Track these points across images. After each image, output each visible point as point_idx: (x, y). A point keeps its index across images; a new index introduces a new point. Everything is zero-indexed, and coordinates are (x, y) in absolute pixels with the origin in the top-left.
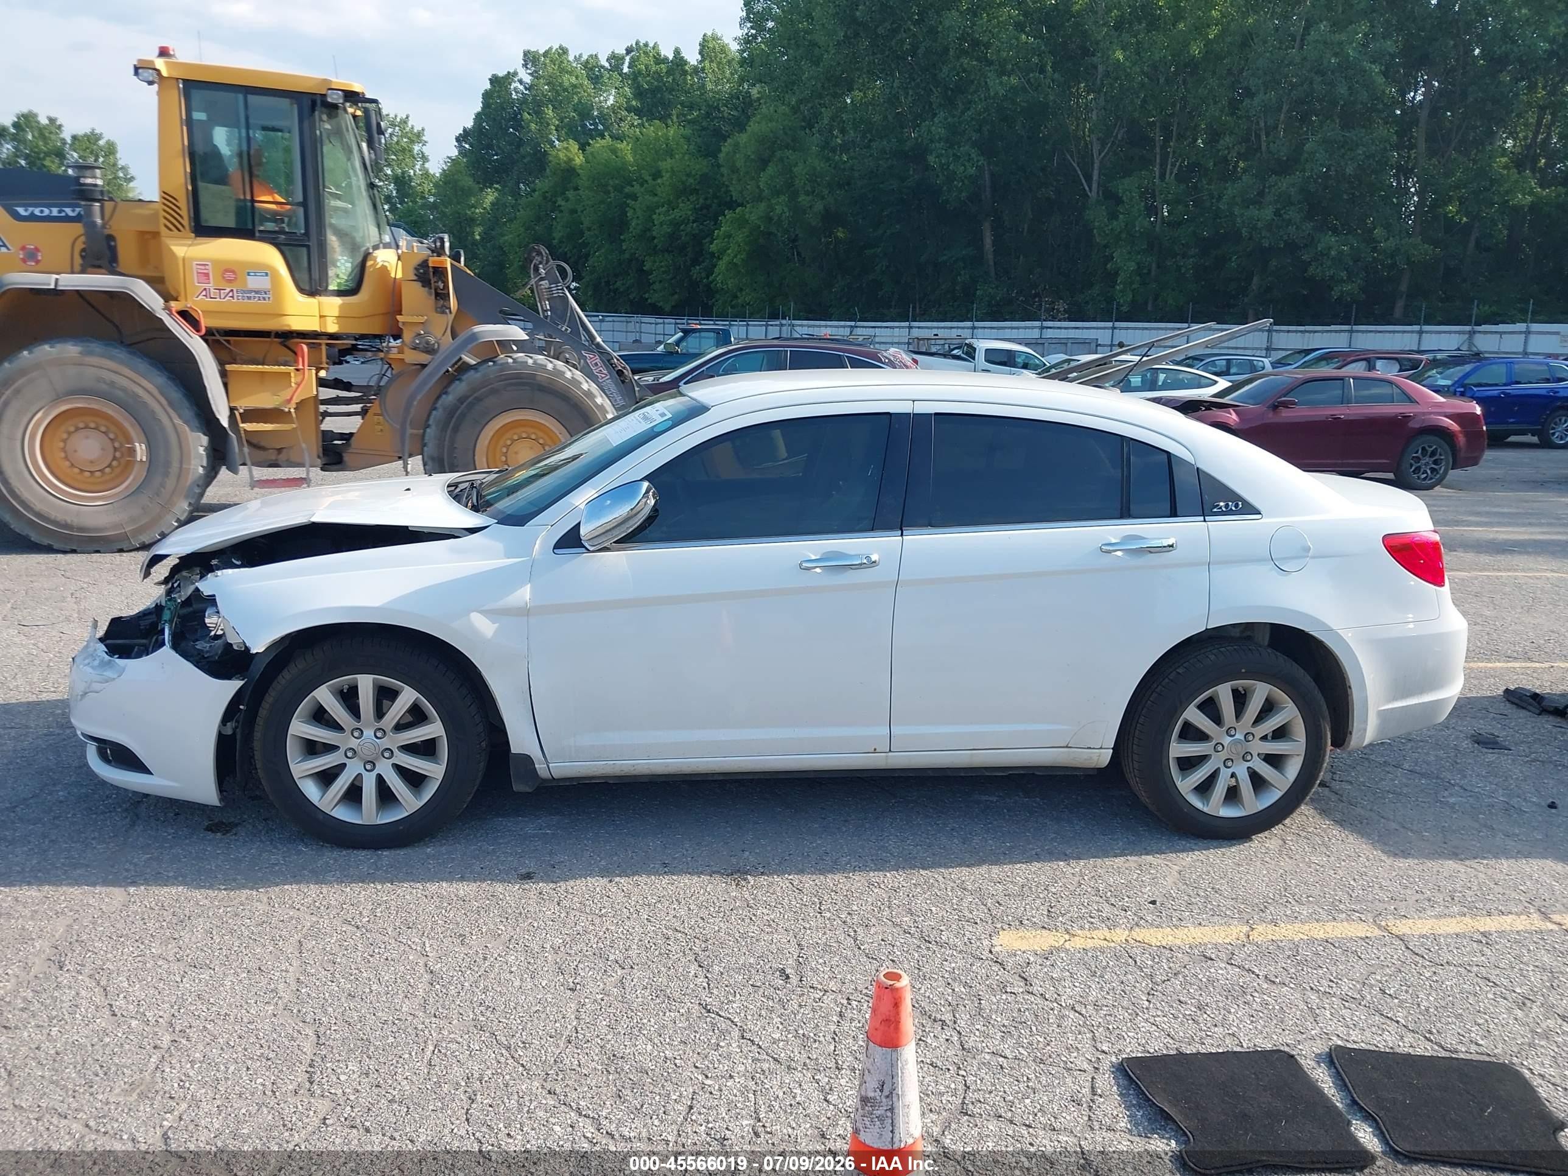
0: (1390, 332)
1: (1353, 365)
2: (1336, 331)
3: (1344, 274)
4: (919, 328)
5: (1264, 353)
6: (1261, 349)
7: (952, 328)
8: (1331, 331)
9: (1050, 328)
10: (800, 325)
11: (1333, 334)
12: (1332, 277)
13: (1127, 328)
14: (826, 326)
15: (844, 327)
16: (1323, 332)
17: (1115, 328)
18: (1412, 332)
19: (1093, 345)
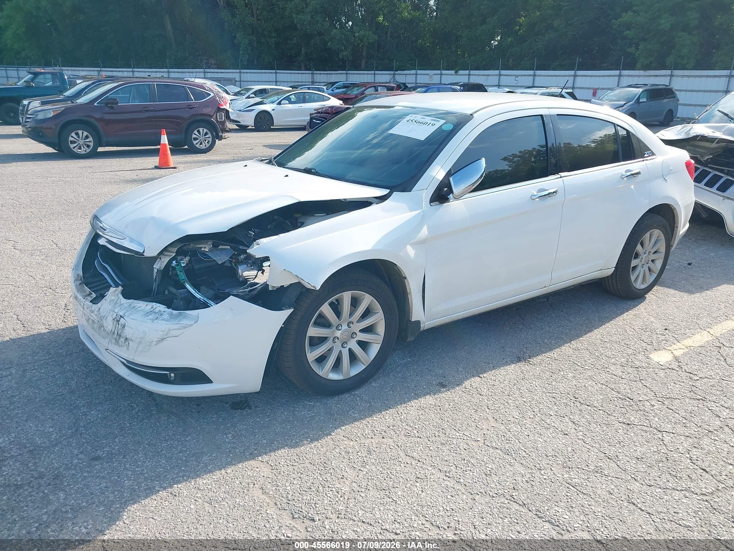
0: (362, 74)
1: (369, 89)
2: (340, 74)
3: (343, 48)
4: (138, 72)
5: (311, 84)
6: (309, 82)
7: (156, 72)
8: (338, 74)
9: (209, 72)
10: (66, 70)
11: (339, 75)
12: (338, 49)
13: (247, 73)
14: (83, 71)
15: (94, 71)
16: (335, 74)
17: (241, 73)
18: (371, 74)
19: (233, 81)
